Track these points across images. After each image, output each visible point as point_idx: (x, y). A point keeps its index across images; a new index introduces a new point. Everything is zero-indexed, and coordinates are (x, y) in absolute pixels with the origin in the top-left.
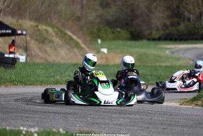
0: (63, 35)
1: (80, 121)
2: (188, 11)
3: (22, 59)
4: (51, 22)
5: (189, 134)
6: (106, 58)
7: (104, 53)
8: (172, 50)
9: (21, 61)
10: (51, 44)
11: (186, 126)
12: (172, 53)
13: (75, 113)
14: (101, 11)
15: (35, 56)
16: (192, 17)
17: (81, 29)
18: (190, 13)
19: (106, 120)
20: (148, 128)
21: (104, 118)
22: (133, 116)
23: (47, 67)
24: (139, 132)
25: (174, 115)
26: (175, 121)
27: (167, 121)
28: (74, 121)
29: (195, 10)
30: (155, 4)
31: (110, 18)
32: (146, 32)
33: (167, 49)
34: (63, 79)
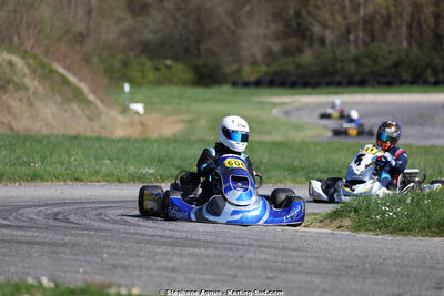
0: (47, 74)
1: (86, 261)
2: (319, 22)
4: (22, 44)
5: (324, 290)
6: (142, 124)
7: (137, 113)
8: (286, 108)
10: (21, 94)
11: (318, 273)
12: (286, 113)
13: (74, 245)
14: (129, 22)
16: (329, 36)
17: (87, 60)
18: (325, 26)
19: (143, 259)
20: (235, 277)
21: (137, 256)
22: (202, 250)
23: (14, 142)
24: (214, 284)
25: (292, 250)
26: (294, 263)
27: (277, 262)
28: (72, 260)
29: (335, 20)
30: (247, 8)
31: (151, 37)
32: (229, 69)
33: (275, 105)
34: (47, 168)
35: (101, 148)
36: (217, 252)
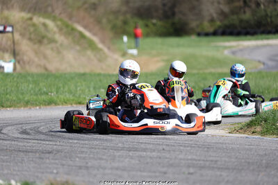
3: (8, 67)
5: (228, 182)
8: (234, 49)
9: (6, 70)
11: (227, 169)
12: (234, 53)
13: (58, 151)
15: (29, 63)
19: (103, 161)
20: (165, 173)
21: (101, 159)
22: (148, 153)
26: (212, 161)
27: (199, 160)
33: (225, 48)
34: (60, 96)
35: (100, 81)
36: (159, 154)
